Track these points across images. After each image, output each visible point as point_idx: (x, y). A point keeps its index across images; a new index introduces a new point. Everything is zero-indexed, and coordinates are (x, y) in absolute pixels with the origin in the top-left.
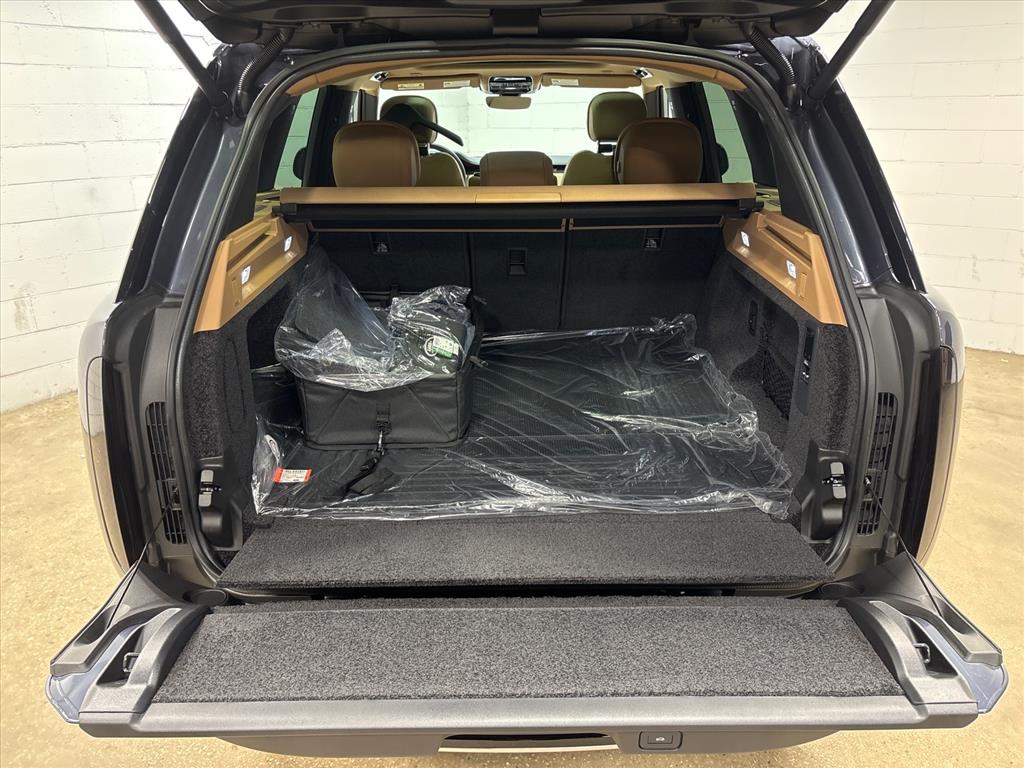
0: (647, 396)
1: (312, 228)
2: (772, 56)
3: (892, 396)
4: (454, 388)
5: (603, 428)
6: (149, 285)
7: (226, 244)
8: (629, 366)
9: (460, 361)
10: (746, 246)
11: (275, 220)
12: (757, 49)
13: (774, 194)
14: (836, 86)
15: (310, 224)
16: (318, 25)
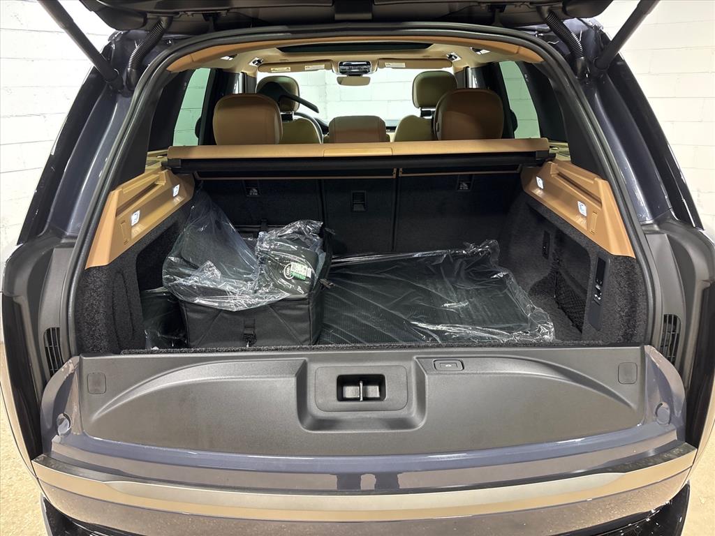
0: (462, 308)
1: (198, 178)
2: (564, 35)
3: (675, 318)
4: (307, 306)
5: (428, 336)
6: (48, 229)
7: (115, 195)
8: (448, 283)
9: (312, 282)
10: (540, 188)
11: (163, 172)
12: (552, 29)
13: (565, 147)
14: (619, 58)
15: (196, 173)
16: (192, 15)
